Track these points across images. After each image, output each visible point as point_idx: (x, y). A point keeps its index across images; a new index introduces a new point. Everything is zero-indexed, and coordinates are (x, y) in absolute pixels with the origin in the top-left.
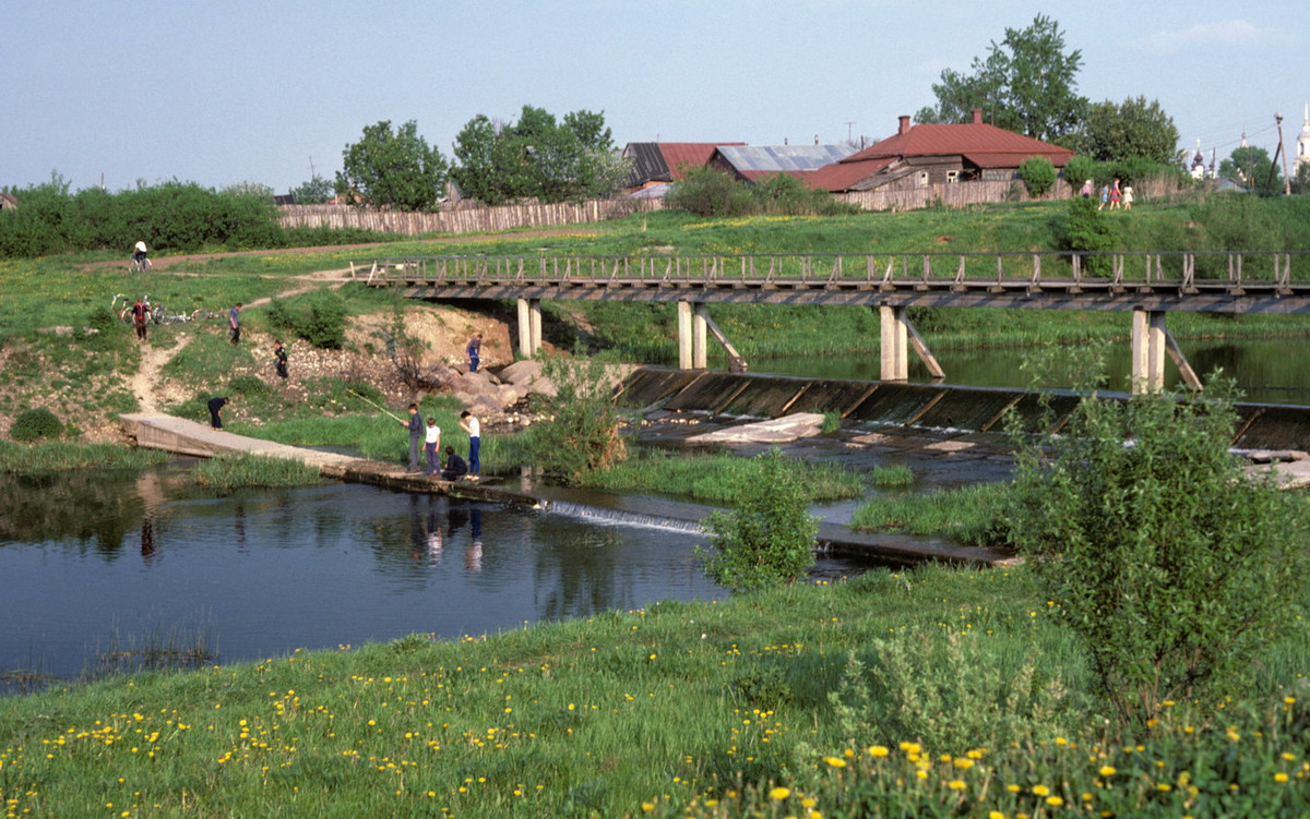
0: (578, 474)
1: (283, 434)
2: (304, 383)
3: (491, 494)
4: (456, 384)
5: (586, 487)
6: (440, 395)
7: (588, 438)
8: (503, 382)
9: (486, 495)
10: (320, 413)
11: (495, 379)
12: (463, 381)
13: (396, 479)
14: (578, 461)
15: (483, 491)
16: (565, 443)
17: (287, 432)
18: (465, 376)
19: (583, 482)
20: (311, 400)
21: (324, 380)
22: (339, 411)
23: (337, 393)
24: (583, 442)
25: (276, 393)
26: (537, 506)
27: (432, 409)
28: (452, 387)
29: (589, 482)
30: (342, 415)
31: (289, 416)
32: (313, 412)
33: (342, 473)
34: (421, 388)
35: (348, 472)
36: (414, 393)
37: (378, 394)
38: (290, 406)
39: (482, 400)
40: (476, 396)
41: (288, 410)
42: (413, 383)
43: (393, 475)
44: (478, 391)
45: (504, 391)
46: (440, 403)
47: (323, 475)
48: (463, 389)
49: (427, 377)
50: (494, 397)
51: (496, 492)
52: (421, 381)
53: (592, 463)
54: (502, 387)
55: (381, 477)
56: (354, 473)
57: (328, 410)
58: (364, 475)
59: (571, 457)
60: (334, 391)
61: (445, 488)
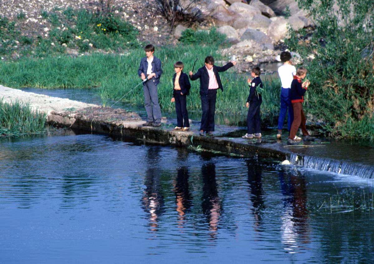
0: (338, 124)
1: (15, 75)
2: (45, 15)
3: (235, 146)
4: (221, 16)
5: (347, 140)
6: (203, 29)
7: (350, 82)
8: (278, 13)
9: (229, 148)
10: (62, 51)
11: (268, 10)
12: (229, 13)
13: (130, 129)
14: (339, 108)
15: (226, 143)
16: (324, 88)
17: (18, 73)
18: (232, 8)
19: (344, 134)
20: (52, 34)
21: (69, 12)
22: (84, 48)
23: (83, 28)
24: (346, 87)
25: (12, 27)
26: (286, 162)
27: (192, 46)
28: (216, 19)
29: (352, 133)
30: (87, 53)
31: (25, 53)
32: (55, 49)
33: (72, 121)
34: (180, 21)
35: (79, 121)
36: (173, 27)
37: (131, 29)
38: (27, 42)
39: (249, 35)
40: (243, 30)
41: (26, 47)
42: (172, 15)
43: (127, 124)
44: (245, 24)
45: (276, 24)
46: (202, 38)
47: (51, 124)
48: (229, 23)
49: (188, 8)
50: (263, 31)
51: (240, 145)
52: (180, 13)
53: (358, 110)
54: (274, 19)
55: (114, 126)
56: (84, 122)
57: (71, 47)
58: (96, 124)
59: (330, 103)
60: (80, 25)
61: (184, 140)
